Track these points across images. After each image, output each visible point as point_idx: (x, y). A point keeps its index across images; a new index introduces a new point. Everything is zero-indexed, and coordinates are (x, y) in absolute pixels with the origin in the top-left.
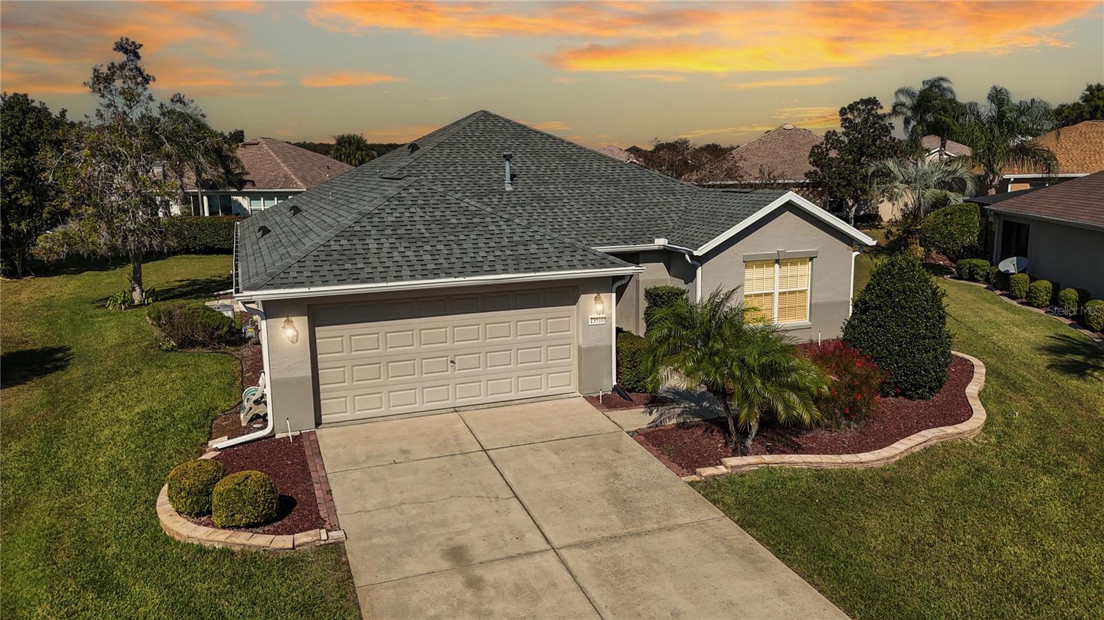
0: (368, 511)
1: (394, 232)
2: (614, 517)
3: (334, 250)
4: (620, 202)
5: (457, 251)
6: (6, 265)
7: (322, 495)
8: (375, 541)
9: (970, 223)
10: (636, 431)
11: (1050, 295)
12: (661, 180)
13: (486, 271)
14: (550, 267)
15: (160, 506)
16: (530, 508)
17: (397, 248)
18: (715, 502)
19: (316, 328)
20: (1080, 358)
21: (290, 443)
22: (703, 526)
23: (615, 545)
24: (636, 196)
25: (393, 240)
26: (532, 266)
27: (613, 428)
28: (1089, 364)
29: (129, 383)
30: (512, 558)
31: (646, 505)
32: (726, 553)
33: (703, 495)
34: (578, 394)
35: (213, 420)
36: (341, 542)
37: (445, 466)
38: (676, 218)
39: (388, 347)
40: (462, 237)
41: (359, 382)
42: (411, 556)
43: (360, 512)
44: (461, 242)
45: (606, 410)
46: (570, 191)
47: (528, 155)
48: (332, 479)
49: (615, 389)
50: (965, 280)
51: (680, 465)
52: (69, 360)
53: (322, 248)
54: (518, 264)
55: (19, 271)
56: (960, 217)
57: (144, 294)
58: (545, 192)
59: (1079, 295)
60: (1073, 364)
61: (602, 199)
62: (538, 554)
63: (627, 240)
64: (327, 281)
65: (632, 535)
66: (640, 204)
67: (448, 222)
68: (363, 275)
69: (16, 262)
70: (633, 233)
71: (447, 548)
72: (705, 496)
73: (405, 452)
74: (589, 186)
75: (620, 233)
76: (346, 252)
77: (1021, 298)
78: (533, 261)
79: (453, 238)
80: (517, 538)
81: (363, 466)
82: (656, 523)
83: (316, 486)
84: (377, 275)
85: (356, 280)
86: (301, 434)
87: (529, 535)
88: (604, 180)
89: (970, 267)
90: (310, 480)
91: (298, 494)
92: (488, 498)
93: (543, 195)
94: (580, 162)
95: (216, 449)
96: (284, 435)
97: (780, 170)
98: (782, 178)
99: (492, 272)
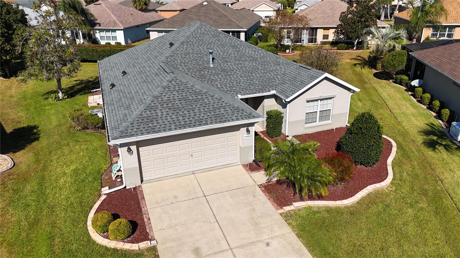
0: (164, 229)
1: (167, 106)
2: (252, 232)
3: (144, 117)
4: (257, 70)
5: (192, 114)
6: (3, 73)
7: (147, 221)
8: (167, 245)
9: (403, 60)
10: (261, 185)
11: (429, 101)
12: (274, 58)
13: (204, 124)
14: (229, 120)
15: (89, 227)
16: (222, 228)
17: (169, 114)
18: (289, 224)
19: (140, 148)
20: (435, 138)
21: (132, 192)
22: (284, 237)
23: (253, 247)
24: (264, 67)
25: (167, 110)
26: (222, 120)
27: (252, 183)
28: (438, 142)
29: (66, 150)
30: (216, 253)
31: (264, 226)
32: (292, 250)
33: (285, 220)
34: (239, 163)
35: (101, 175)
36: (155, 246)
37: (191, 205)
38: (280, 78)
39: (167, 152)
40: (194, 107)
41: (157, 166)
42: (181, 252)
43: (161, 230)
44: (194, 109)
45: (251, 172)
46: (237, 66)
47: (219, 47)
48: (150, 213)
49: (254, 161)
50: (398, 84)
51: (277, 204)
52: (39, 134)
53: (140, 116)
54: (216, 119)
55: (8, 75)
56: (398, 57)
57: (63, 94)
58: (227, 67)
59: (440, 104)
60: (432, 141)
61: (250, 69)
62: (226, 251)
63: (260, 91)
64: (143, 133)
65: (258, 241)
66: (265, 71)
67: (188, 99)
68: (157, 129)
69: (7, 72)
70: (262, 87)
71: (193, 248)
72: (286, 221)
73: (175, 197)
74: (244, 62)
75: (257, 87)
76: (149, 118)
77: (418, 98)
78: (222, 118)
79: (190, 107)
80: (218, 243)
81: (161, 205)
82: (267, 235)
83: (144, 216)
84: (162, 129)
85: (154, 132)
86: (136, 186)
87: (222, 242)
88: (251, 58)
89: (400, 79)
90: (142, 213)
91: (138, 220)
92: (207, 222)
93: (226, 69)
94: (241, 49)
95: (105, 194)
96: (130, 187)
97: (327, 21)
98: (327, 25)
99: (206, 124)
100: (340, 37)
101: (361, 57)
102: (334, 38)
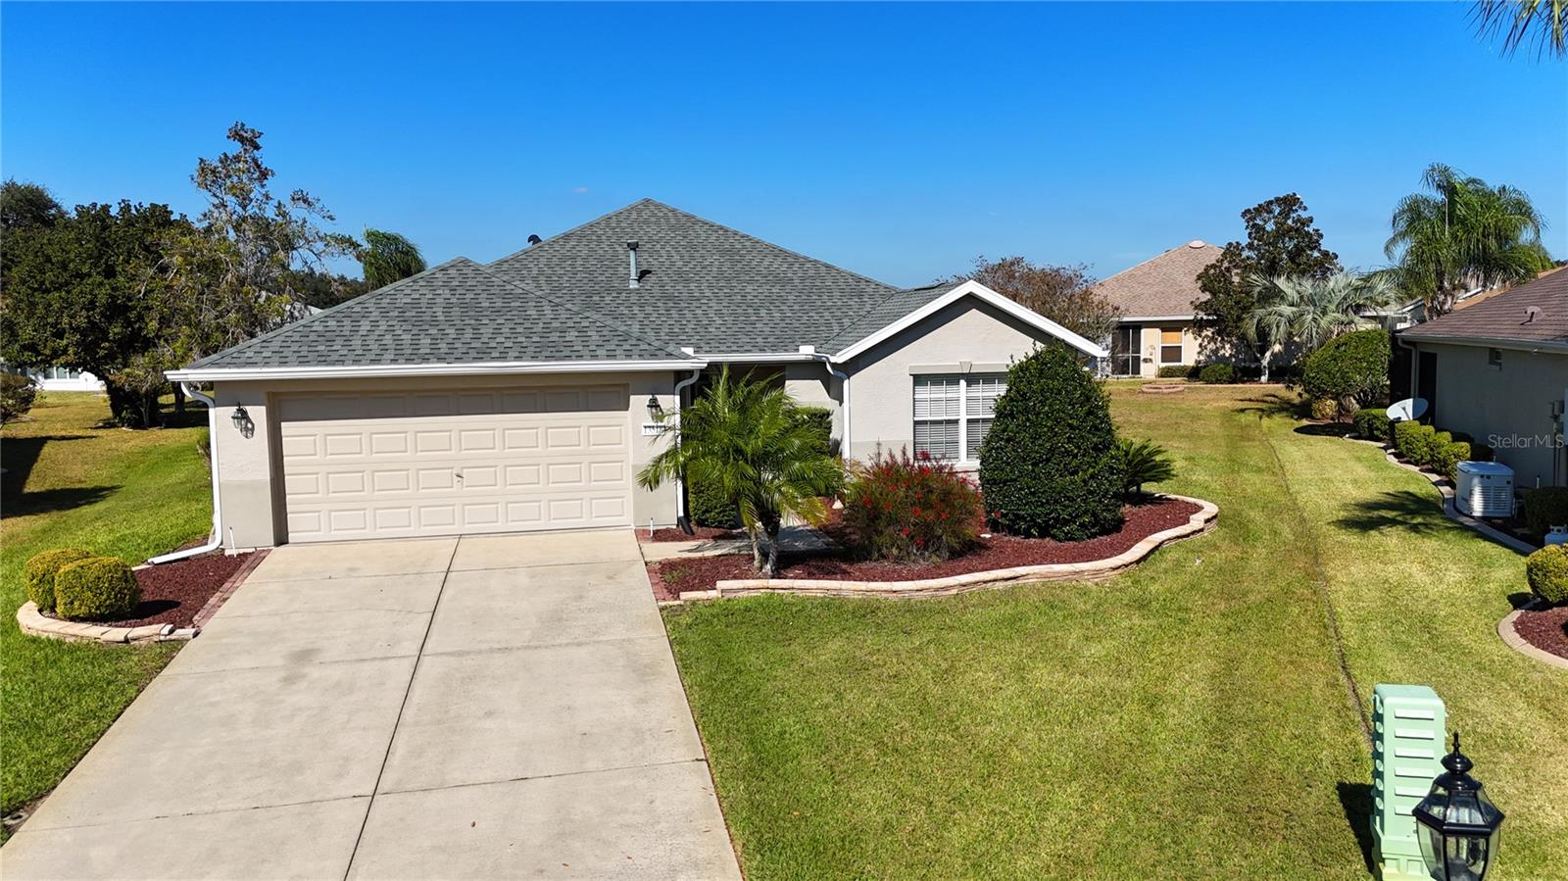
0: (249, 616)
2: (527, 631)
3: (314, 331)
4: (779, 304)
5: (468, 336)
6: (131, 413)
7: (215, 602)
8: (225, 640)
9: (1371, 356)
10: (660, 561)
12: (850, 281)
17: (394, 330)
18: (667, 623)
19: (279, 423)
21: (233, 558)
23: (496, 655)
25: (394, 323)
27: (633, 557)
30: (362, 660)
31: (580, 623)
33: (662, 618)
34: (632, 527)
35: (185, 543)
36: (184, 639)
37: (384, 583)
38: (847, 324)
39: (374, 451)
40: (485, 322)
41: (337, 494)
42: (250, 654)
43: (239, 616)
44: (480, 327)
46: (716, 291)
47: (680, 250)
48: (242, 589)
49: (680, 522)
50: (1366, 438)
51: (669, 590)
53: (300, 329)
55: (146, 419)
56: (1356, 347)
58: (681, 291)
62: (397, 659)
63: (765, 348)
64: (286, 363)
65: (528, 648)
66: (806, 307)
67: (478, 305)
70: (777, 340)
71: (299, 649)
72: (665, 619)
74: (745, 285)
75: (759, 340)
76: (327, 334)
79: (472, 322)
80: (389, 645)
81: (290, 579)
82: (571, 638)
86: (255, 551)
87: (405, 643)
88: (770, 278)
90: (217, 589)
91: (188, 600)
92: (400, 611)
93: (677, 295)
94: (748, 257)
95: (150, 564)
96: (234, 551)
97: (1173, 303)
98: (1172, 313)
99: (503, 357)
100: (1222, 352)
101: (1276, 397)
102: (1202, 358)
